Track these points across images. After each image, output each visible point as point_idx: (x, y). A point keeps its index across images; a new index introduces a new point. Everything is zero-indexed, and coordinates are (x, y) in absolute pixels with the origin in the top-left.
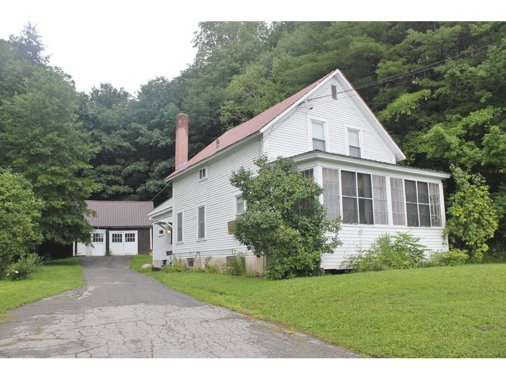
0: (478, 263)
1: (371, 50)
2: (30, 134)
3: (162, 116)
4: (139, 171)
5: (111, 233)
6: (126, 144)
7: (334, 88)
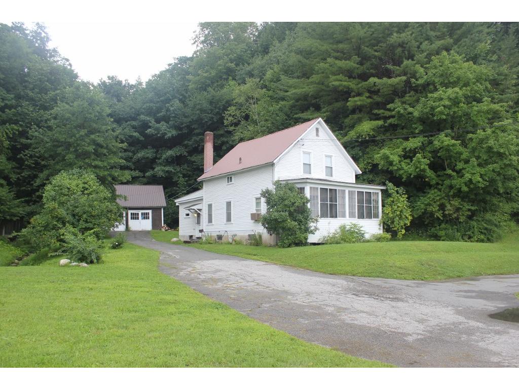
0: (399, 240)
1: (344, 86)
3: (168, 110)
4: (148, 158)
5: (130, 212)
6: (136, 134)
7: (317, 130)
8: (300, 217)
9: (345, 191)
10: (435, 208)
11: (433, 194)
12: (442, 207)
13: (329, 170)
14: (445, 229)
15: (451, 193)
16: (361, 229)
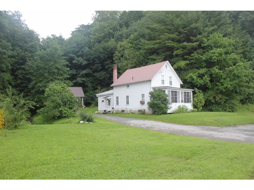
0: (200, 112)
1: (172, 46)
4: (73, 74)
9: (179, 92)
10: (211, 98)
11: (210, 92)
12: (214, 98)
13: (171, 83)
14: (215, 107)
15: (218, 92)
16: (187, 107)
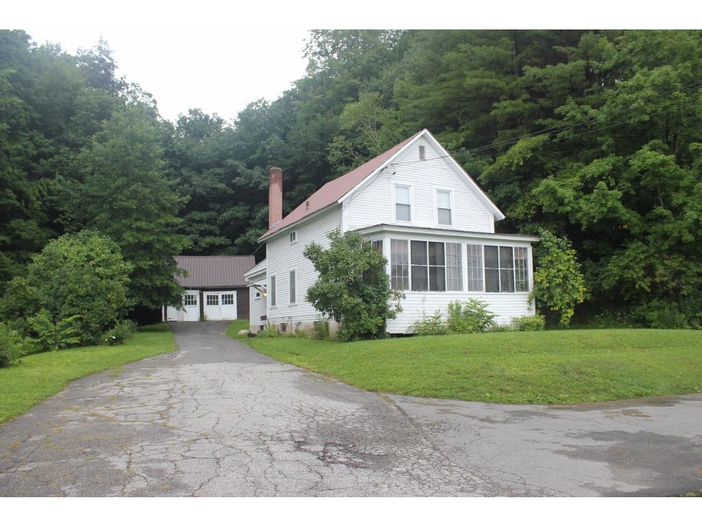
0: (564, 328)
1: (488, 86)
2: (112, 186)
3: (264, 150)
4: (237, 218)
5: (205, 294)
6: (221, 186)
7: (422, 149)
8: (370, 289)
9: (459, 246)
10: (636, 273)
11: (635, 250)
12: (650, 270)
13: (445, 213)
14: (659, 308)
15: (666, 247)
16: (485, 309)
